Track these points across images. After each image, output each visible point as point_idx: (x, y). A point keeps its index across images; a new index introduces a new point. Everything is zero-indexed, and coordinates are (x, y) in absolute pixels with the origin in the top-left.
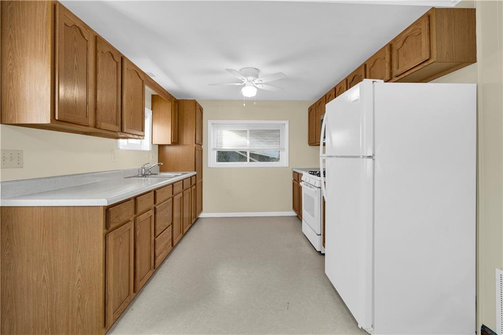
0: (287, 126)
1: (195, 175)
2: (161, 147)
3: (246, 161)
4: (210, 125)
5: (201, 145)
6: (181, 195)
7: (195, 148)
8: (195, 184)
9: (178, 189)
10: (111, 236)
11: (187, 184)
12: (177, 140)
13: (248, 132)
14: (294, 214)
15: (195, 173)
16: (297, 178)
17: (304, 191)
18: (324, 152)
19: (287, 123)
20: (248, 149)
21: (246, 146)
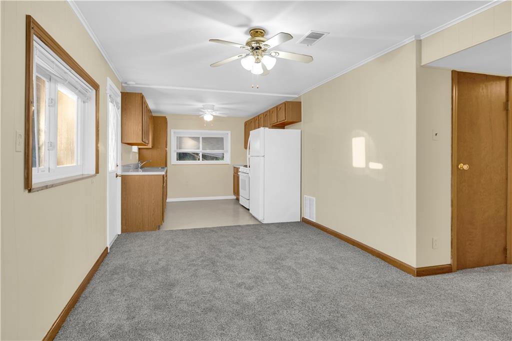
0: (230, 134)
3: (199, 160)
4: (172, 133)
13: (201, 139)
14: (234, 197)
16: (236, 170)
17: (240, 178)
18: (249, 154)
19: (229, 132)
20: (201, 151)
21: (199, 149)
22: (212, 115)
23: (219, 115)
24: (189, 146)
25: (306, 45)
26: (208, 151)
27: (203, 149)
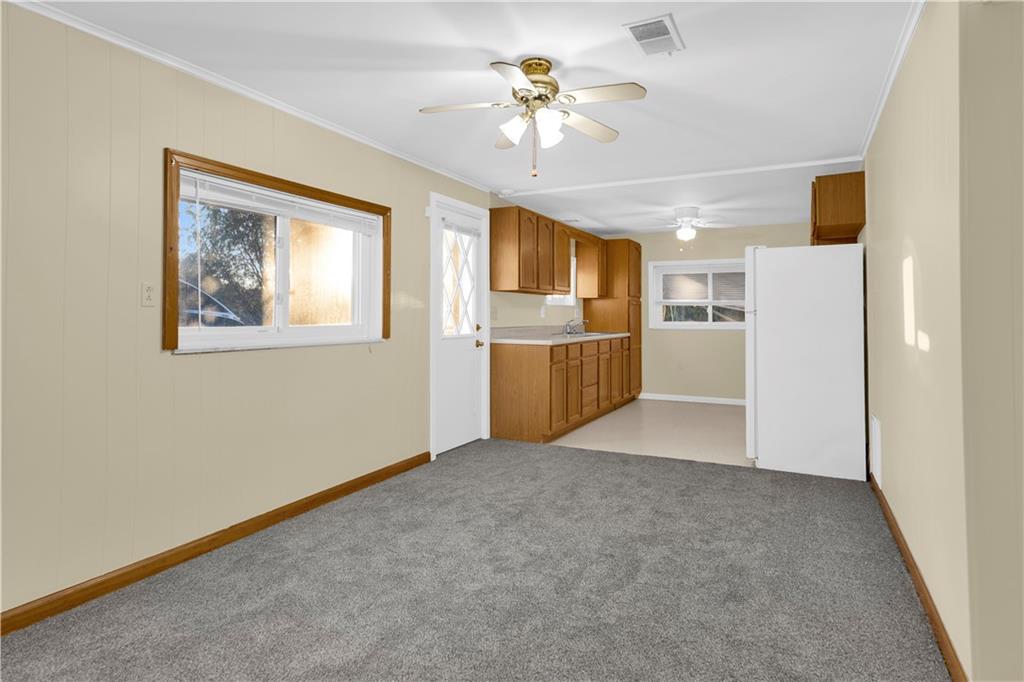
1: (629, 337)
2: (587, 301)
3: (707, 320)
4: (651, 268)
5: (639, 297)
6: (608, 356)
7: (629, 301)
8: (629, 349)
9: (604, 348)
10: (554, 367)
11: (616, 345)
12: (605, 292)
13: (710, 277)
15: (628, 334)
20: (709, 302)
21: (707, 298)
22: (693, 227)
23: (707, 226)
24: (689, 293)
25: (666, 54)
26: (723, 303)
27: (714, 299)
